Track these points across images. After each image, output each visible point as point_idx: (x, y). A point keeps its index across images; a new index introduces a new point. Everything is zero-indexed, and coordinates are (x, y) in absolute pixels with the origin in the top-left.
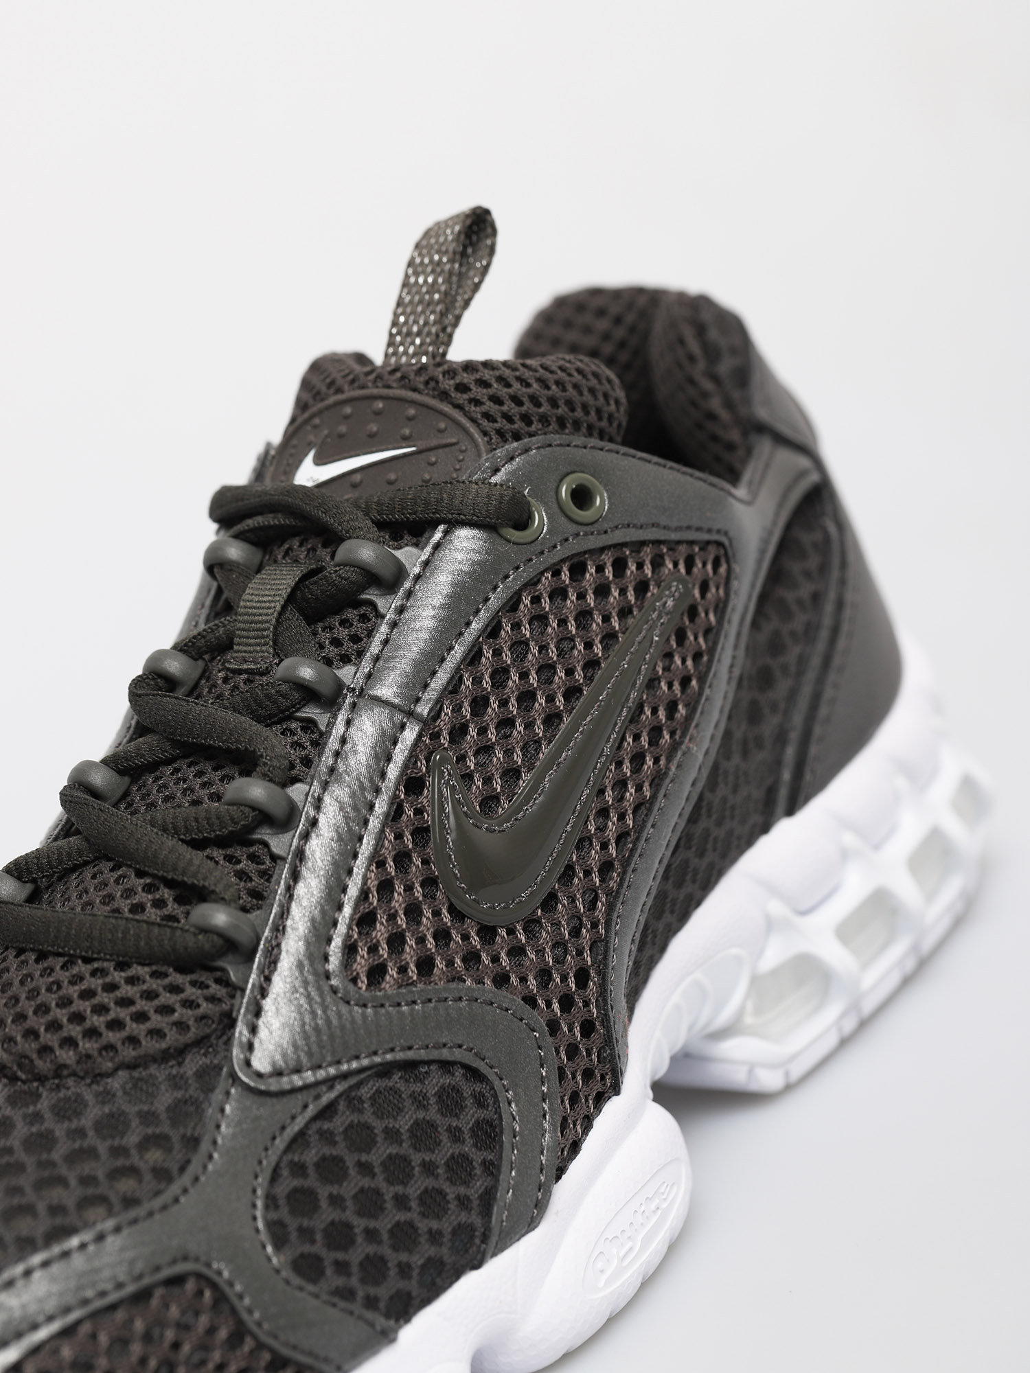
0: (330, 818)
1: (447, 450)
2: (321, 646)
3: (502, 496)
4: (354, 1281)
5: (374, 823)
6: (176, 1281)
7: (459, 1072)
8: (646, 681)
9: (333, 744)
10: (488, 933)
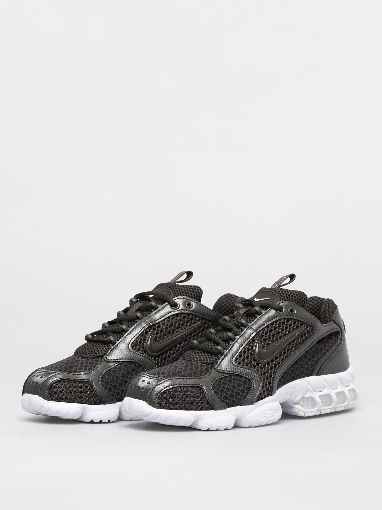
0: (240, 341)
1: (274, 300)
2: (248, 320)
3: (279, 306)
4: (222, 398)
5: (245, 344)
6: (198, 387)
7: (247, 380)
8: (293, 340)
9: (244, 332)
10: (258, 364)
